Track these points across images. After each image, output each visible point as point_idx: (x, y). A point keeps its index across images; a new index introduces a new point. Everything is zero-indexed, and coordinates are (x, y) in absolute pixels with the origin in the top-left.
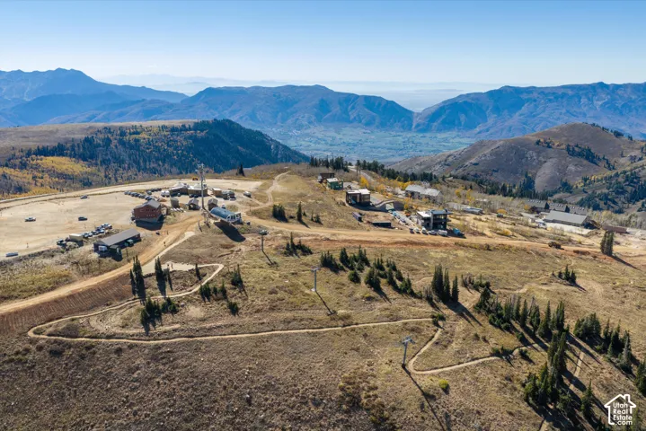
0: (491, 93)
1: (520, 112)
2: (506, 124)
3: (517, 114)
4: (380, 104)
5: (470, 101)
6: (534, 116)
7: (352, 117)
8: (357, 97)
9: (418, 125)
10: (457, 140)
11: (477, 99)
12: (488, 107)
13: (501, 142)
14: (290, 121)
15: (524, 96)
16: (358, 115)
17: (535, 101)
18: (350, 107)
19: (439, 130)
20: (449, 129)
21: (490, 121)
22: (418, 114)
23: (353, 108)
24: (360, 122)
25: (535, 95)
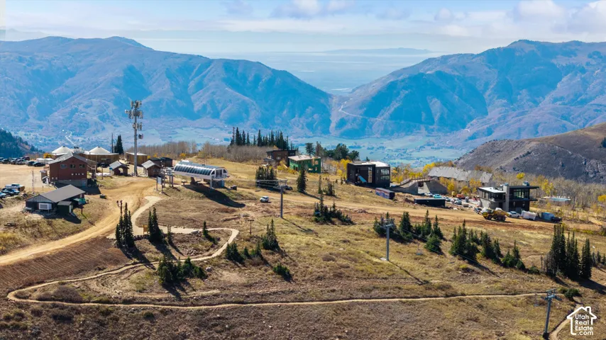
0: (492, 57)
1: (554, 94)
2: (527, 118)
3: (548, 98)
4: (257, 79)
5: (448, 71)
6: (584, 102)
7: (197, 107)
8: (207, 63)
9: (342, 123)
10: (427, 153)
11: (464, 68)
12: (487, 85)
13: (533, 144)
14: (57, 116)
15: (561, 62)
16: (212, 102)
17: (583, 71)
18: (192, 84)
19: (387, 133)
20: (409, 130)
21: (494, 113)
22: (343, 99)
23: (200, 86)
24: (216, 115)
25: (582, 59)
